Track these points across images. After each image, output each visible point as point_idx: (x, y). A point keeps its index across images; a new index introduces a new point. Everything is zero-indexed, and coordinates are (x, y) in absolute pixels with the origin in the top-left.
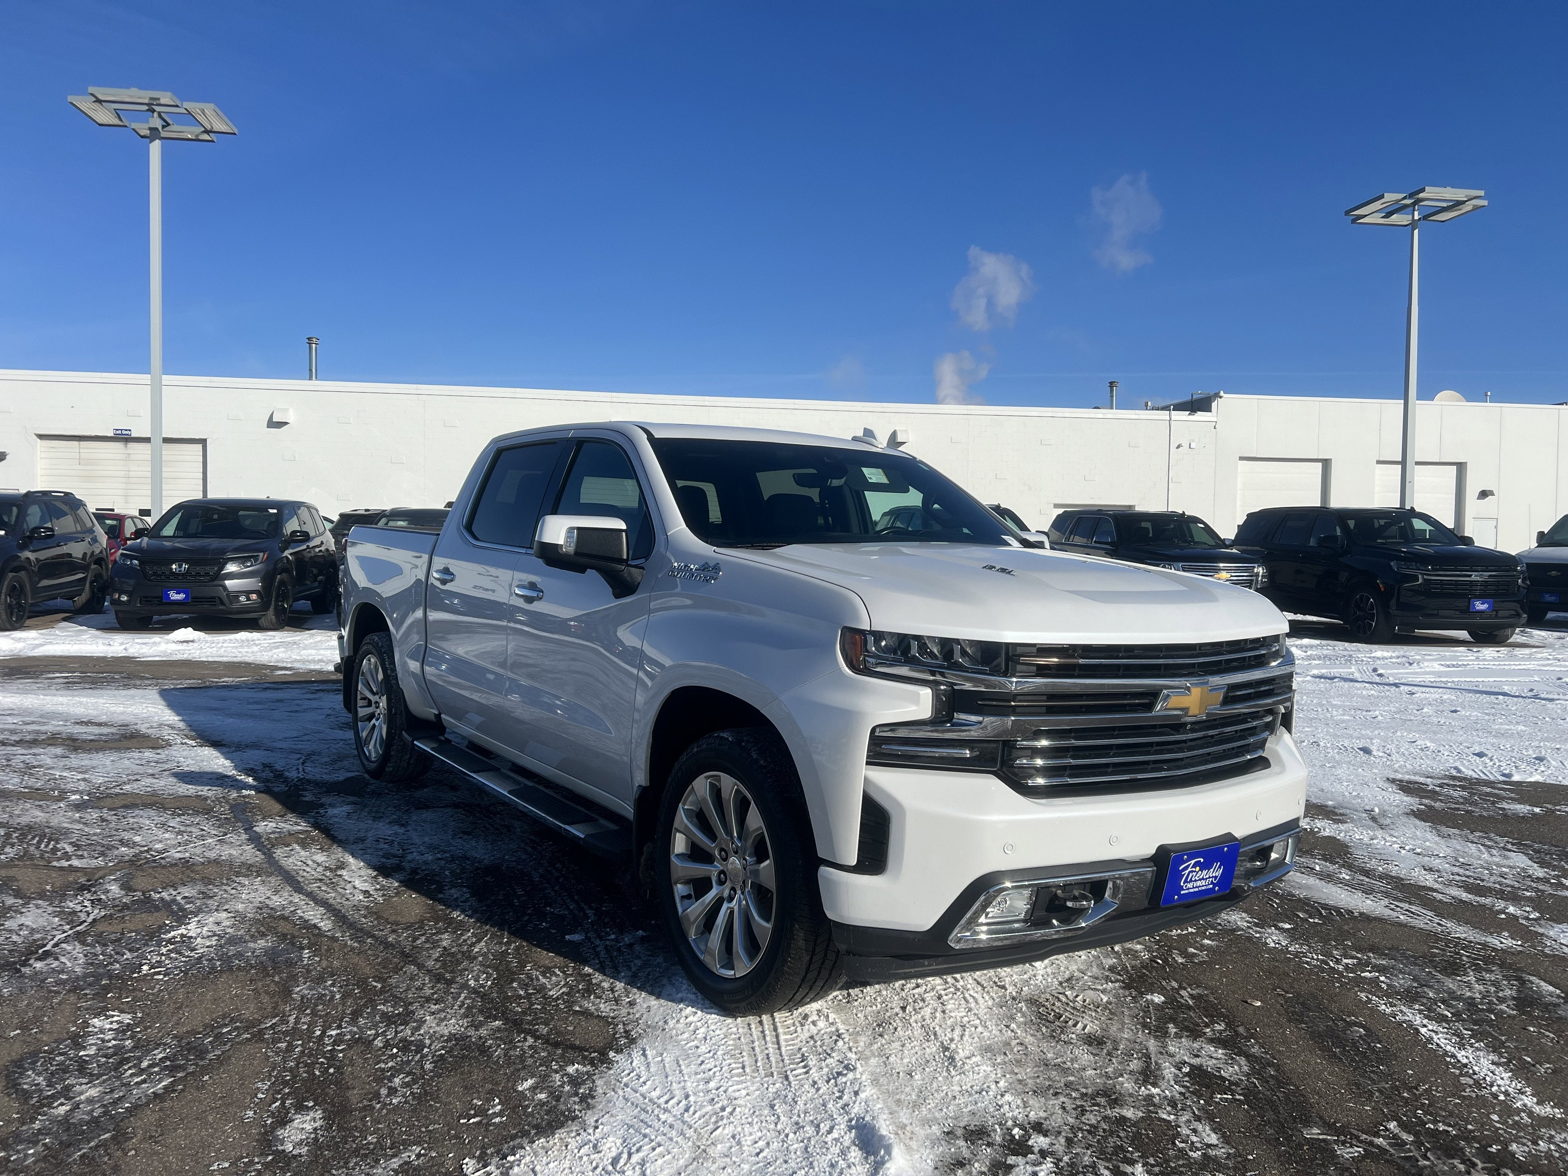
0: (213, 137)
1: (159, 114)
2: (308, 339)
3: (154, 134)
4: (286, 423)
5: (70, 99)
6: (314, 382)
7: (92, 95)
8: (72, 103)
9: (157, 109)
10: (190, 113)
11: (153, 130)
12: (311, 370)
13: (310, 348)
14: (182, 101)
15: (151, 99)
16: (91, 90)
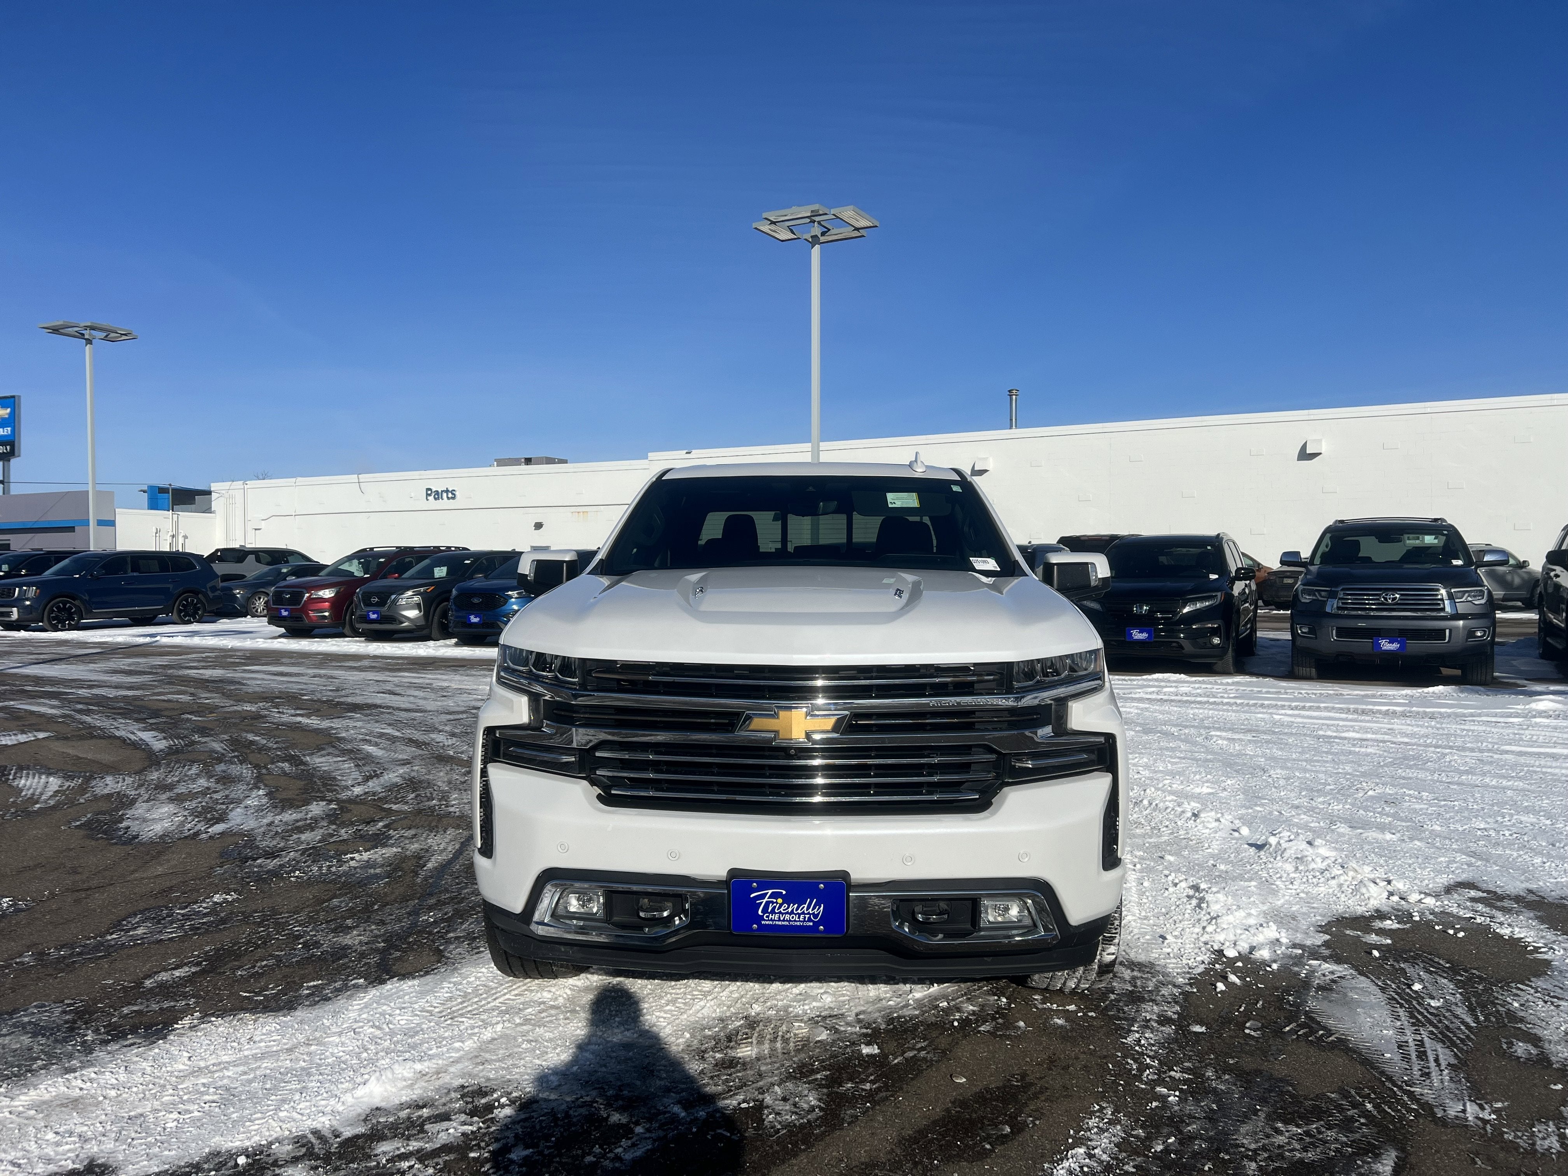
0: (863, 232)
1: (819, 223)
2: (1009, 391)
3: (815, 240)
4: (986, 471)
5: (754, 225)
6: (1014, 431)
7: (766, 219)
8: (756, 228)
9: (817, 219)
10: (838, 217)
11: (814, 237)
12: (1011, 420)
13: (1011, 400)
14: (830, 208)
15: (812, 211)
16: (765, 215)
